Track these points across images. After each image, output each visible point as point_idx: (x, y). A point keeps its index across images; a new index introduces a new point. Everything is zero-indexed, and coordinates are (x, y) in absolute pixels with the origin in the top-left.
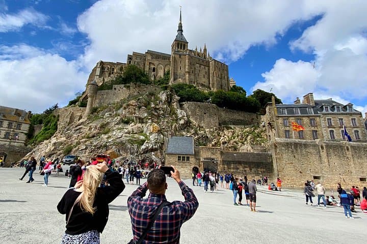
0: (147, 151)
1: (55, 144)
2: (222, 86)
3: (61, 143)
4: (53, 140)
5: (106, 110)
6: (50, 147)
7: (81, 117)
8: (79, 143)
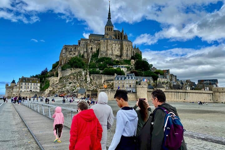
0: (75, 92)
1: (50, 91)
2: (127, 55)
3: (51, 91)
4: (49, 89)
5: (64, 79)
6: (49, 92)
7: (57, 81)
8: (57, 90)
